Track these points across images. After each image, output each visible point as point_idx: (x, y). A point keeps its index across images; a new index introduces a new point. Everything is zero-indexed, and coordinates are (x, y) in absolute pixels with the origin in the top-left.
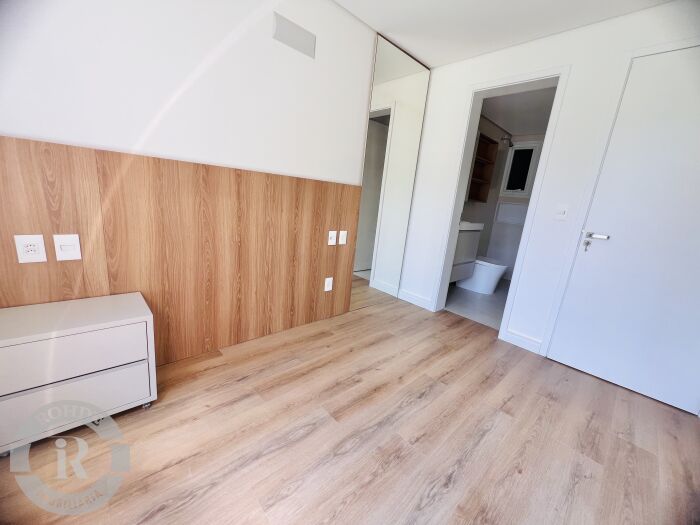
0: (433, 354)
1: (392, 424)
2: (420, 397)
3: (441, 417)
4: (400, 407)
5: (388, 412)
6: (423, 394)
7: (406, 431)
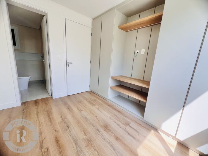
0: (49, 116)
1: (77, 140)
2: (69, 128)
3: (79, 125)
4: (71, 135)
5: (71, 140)
6: (67, 126)
7: (81, 136)
